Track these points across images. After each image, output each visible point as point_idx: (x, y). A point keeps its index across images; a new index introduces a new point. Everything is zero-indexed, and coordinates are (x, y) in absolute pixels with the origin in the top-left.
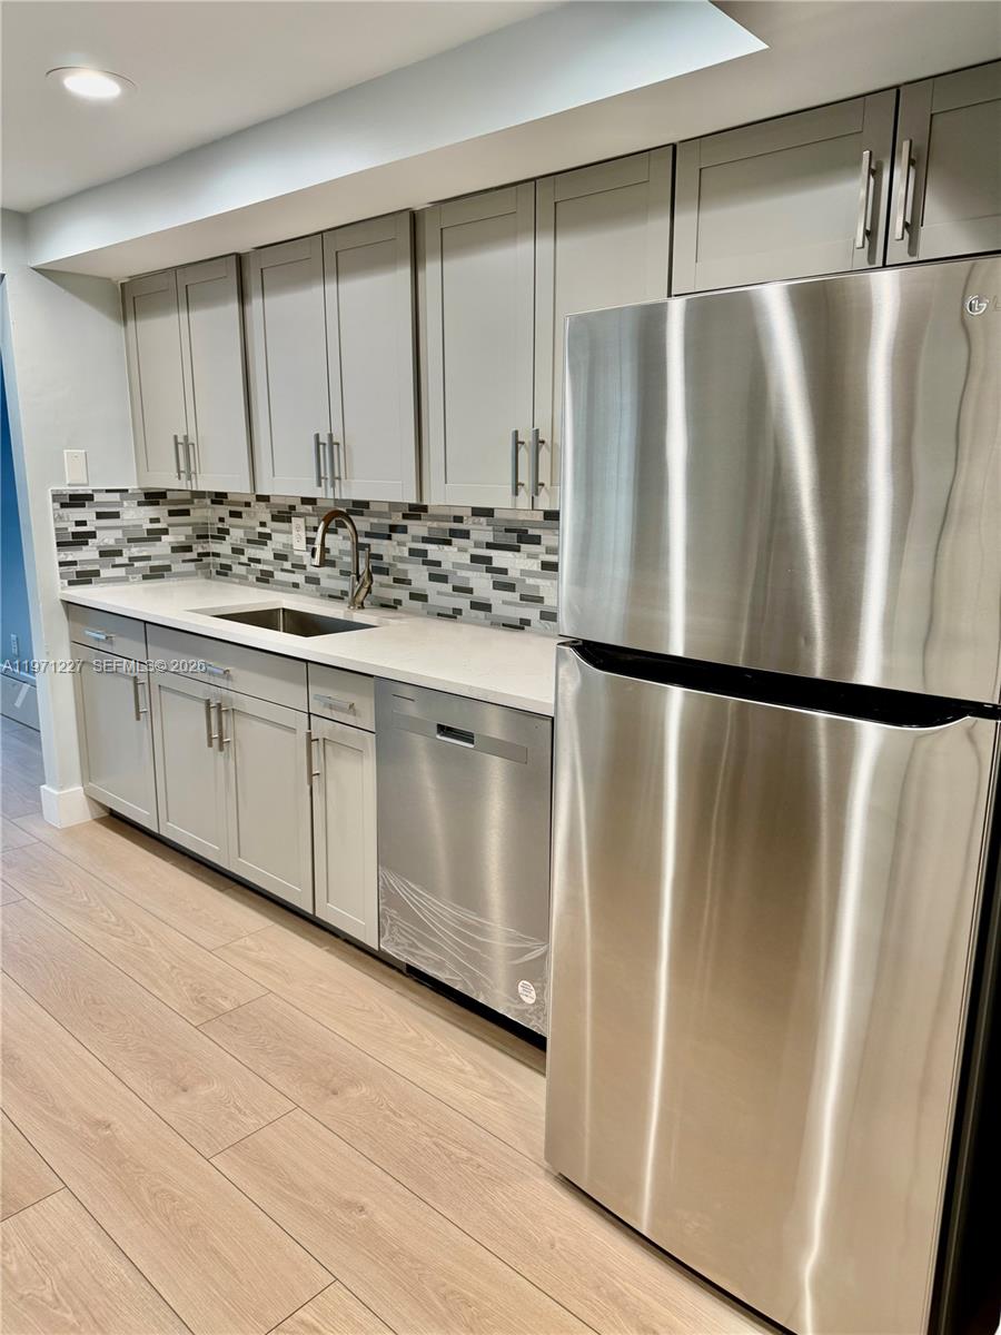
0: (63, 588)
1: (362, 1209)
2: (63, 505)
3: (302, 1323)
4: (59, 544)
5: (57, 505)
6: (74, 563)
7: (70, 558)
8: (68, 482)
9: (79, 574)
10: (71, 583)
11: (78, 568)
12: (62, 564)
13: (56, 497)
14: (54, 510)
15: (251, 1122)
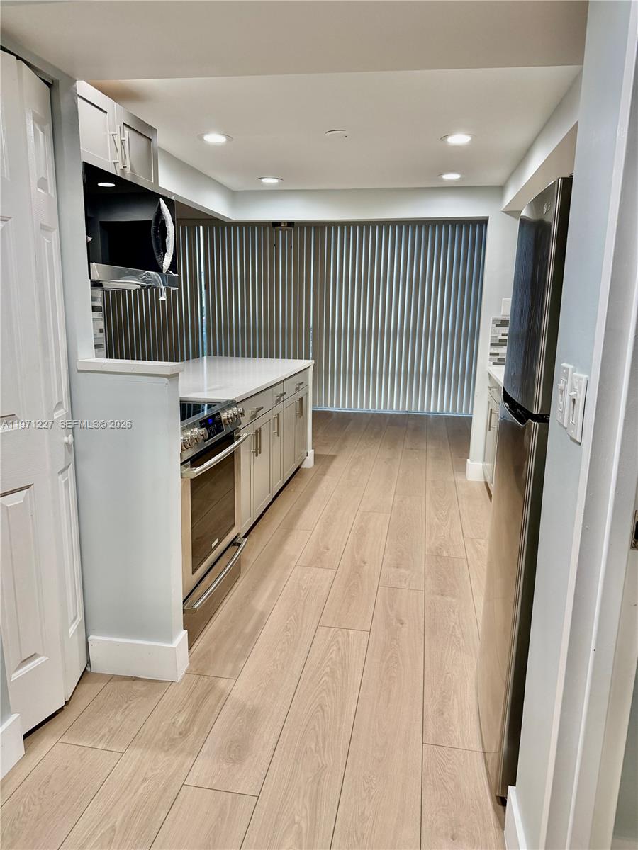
0: (490, 366)
1: (402, 624)
2: (497, 325)
3: (348, 633)
4: (492, 344)
5: (494, 325)
6: (498, 354)
7: (496, 352)
8: (502, 314)
9: (499, 359)
10: (494, 364)
11: (499, 357)
12: (491, 354)
13: (494, 322)
14: (492, 327)
15: (404, 585)
